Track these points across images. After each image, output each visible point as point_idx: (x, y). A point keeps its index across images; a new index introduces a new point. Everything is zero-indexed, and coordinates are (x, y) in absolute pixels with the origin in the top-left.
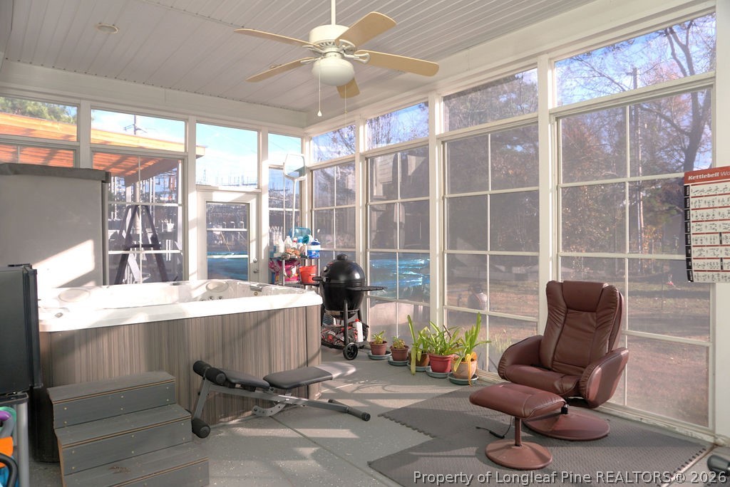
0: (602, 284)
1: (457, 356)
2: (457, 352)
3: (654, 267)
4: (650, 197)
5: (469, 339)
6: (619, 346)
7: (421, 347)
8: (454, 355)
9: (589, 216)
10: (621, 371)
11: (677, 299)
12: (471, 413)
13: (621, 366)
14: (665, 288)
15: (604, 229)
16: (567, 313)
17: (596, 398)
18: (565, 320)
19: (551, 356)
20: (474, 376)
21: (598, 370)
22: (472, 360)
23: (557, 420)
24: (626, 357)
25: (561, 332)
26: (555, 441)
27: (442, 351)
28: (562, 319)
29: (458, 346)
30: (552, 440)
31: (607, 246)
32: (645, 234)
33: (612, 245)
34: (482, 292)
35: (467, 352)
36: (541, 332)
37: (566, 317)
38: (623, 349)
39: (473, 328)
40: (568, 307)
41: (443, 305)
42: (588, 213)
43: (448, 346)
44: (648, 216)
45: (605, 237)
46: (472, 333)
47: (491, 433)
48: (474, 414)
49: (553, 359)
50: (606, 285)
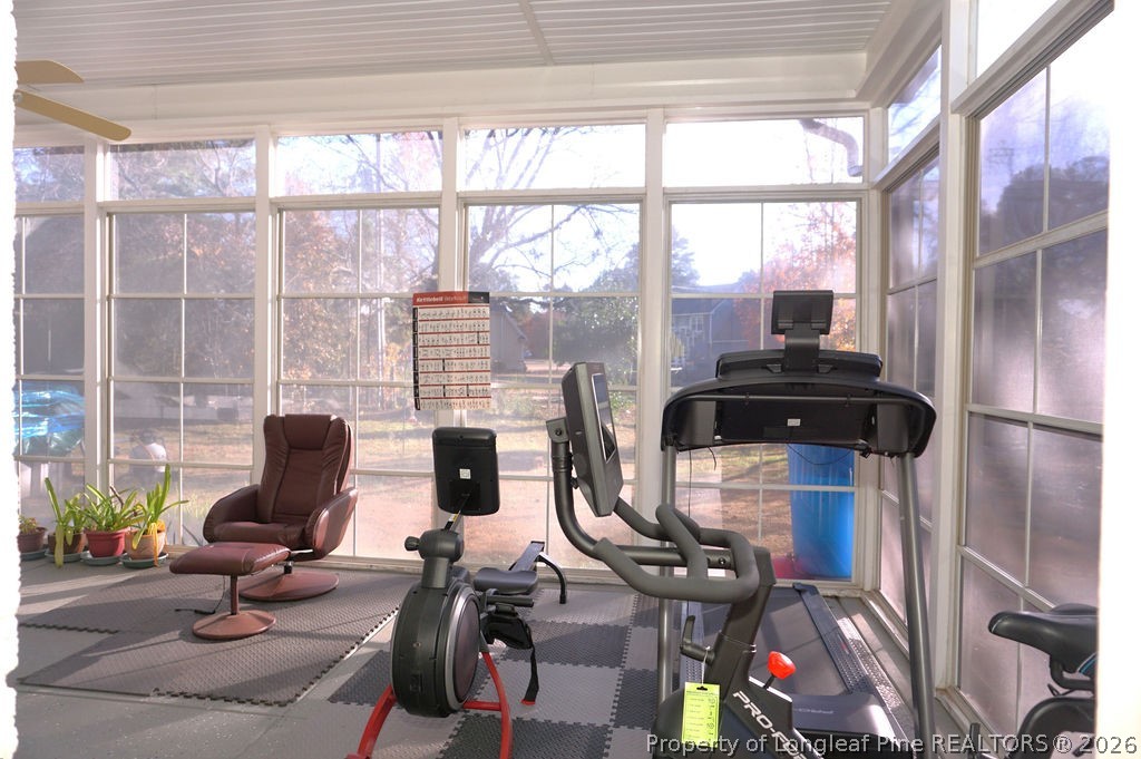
0: (329, 417)
1: (134, 530)
2: (136, 524)
3: (398, 399)
4: (394, 305)
5: (153, 503)
6: (349, 485)
7: (72, 524)
8: (129, 529)
9: (314, 327)
10: (350, 514)
11: (422, 440)
12: (165, 597)
13: (350, 508)
14: (409, 427)
15: (335, 346)
16: (289, 453)
17: (324, 545)
18: (287, 463)
19: (270, 508)
20: (162, 554)
21: (325, 514)
22: (159, 532)
23: (279, 582)
24: (355, 499)
25: (283, 478)
26: (278, 605)
27: (108, 526)
28: (284, 461)
29: (136, 514)
30: (274, 605)
31: (339, 370)
32: (387, 355)
33: (345, 370)
34: (155, 441)
35: (152, 521)
36: (258, 481)
37: (288, 458)
38: (351, 489)
39: (158, 488)
40: (291, 447)
41: (108, 457)
42: (313, 323)
43: (119, 518)
44: (391, 330)
45: (336, 357)
46: (157, 493)
47: (196, 611)
48: (169, 597)
49: (274, 512)
50: (334, 417)
